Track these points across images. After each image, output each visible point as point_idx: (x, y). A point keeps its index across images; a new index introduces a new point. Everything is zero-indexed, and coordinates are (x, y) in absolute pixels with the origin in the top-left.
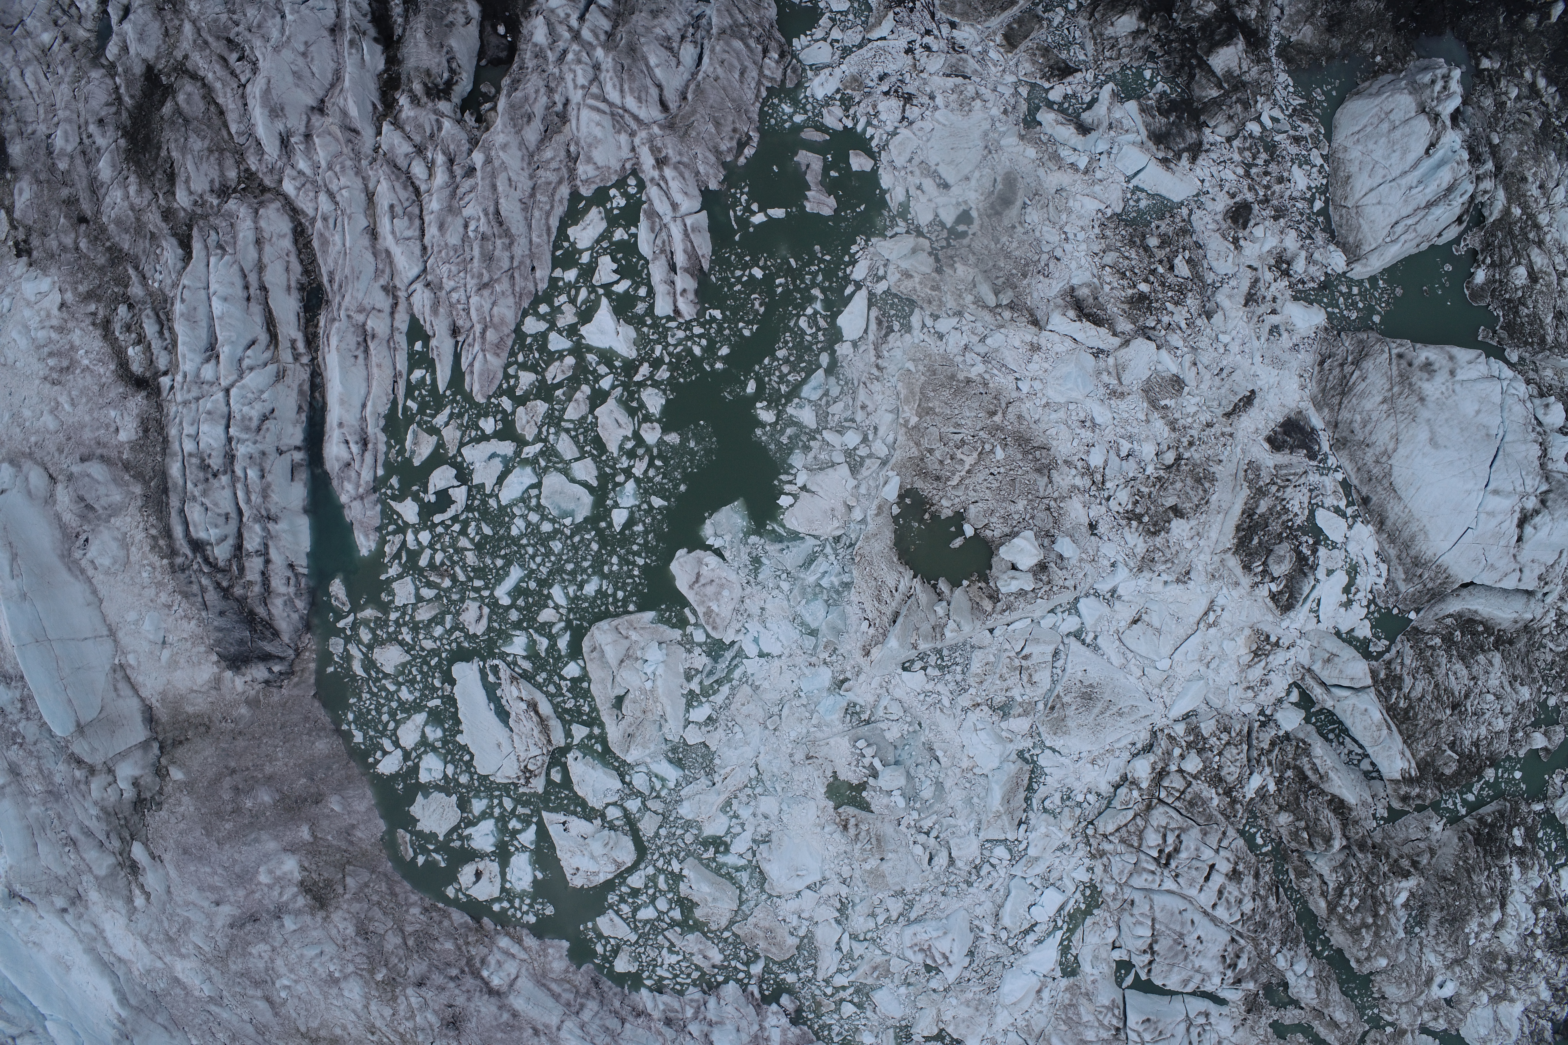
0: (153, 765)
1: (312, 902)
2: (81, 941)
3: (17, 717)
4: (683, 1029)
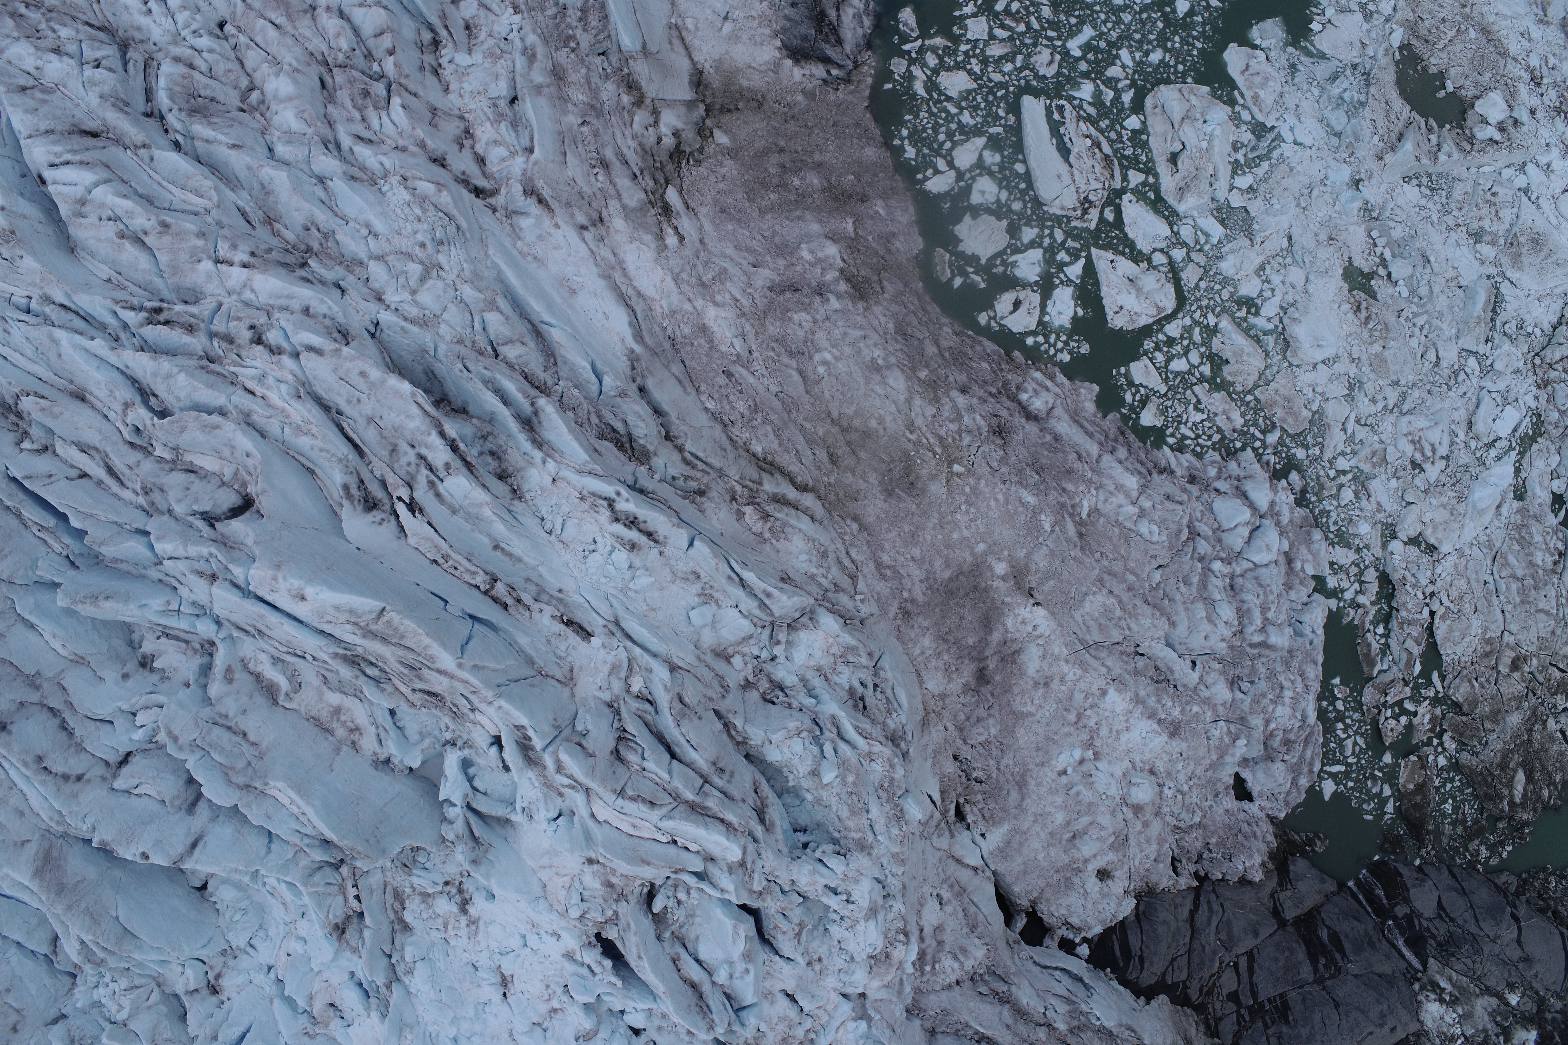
0: (697, 124)
1: (852, 291)
2: (597, 265)
3: (575, 23)
4: (1206, 487)
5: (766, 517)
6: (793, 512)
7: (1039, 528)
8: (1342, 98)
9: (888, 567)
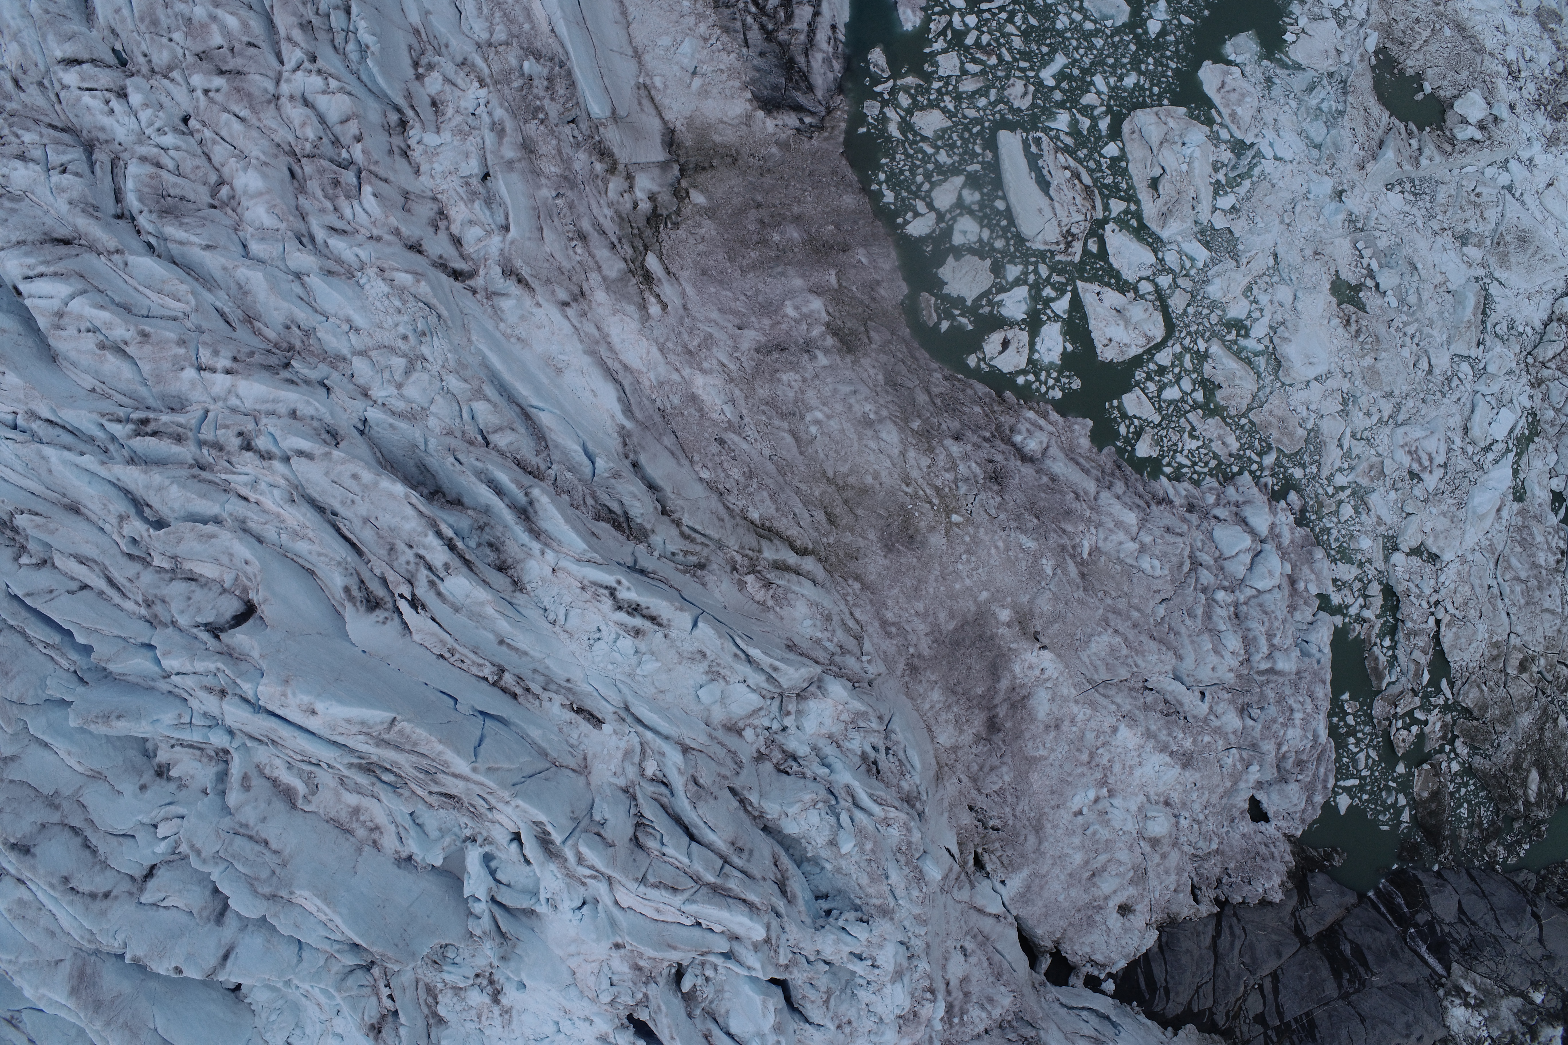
0: (672, 185)
1: (839, 345)
2: (581, 341)
3: (542, 93)
4: (1205, 515)
5: (768, 584)
6: (794, 577)
7: (1041, 572)
8: (1320, 109)
9: (893, 624)
